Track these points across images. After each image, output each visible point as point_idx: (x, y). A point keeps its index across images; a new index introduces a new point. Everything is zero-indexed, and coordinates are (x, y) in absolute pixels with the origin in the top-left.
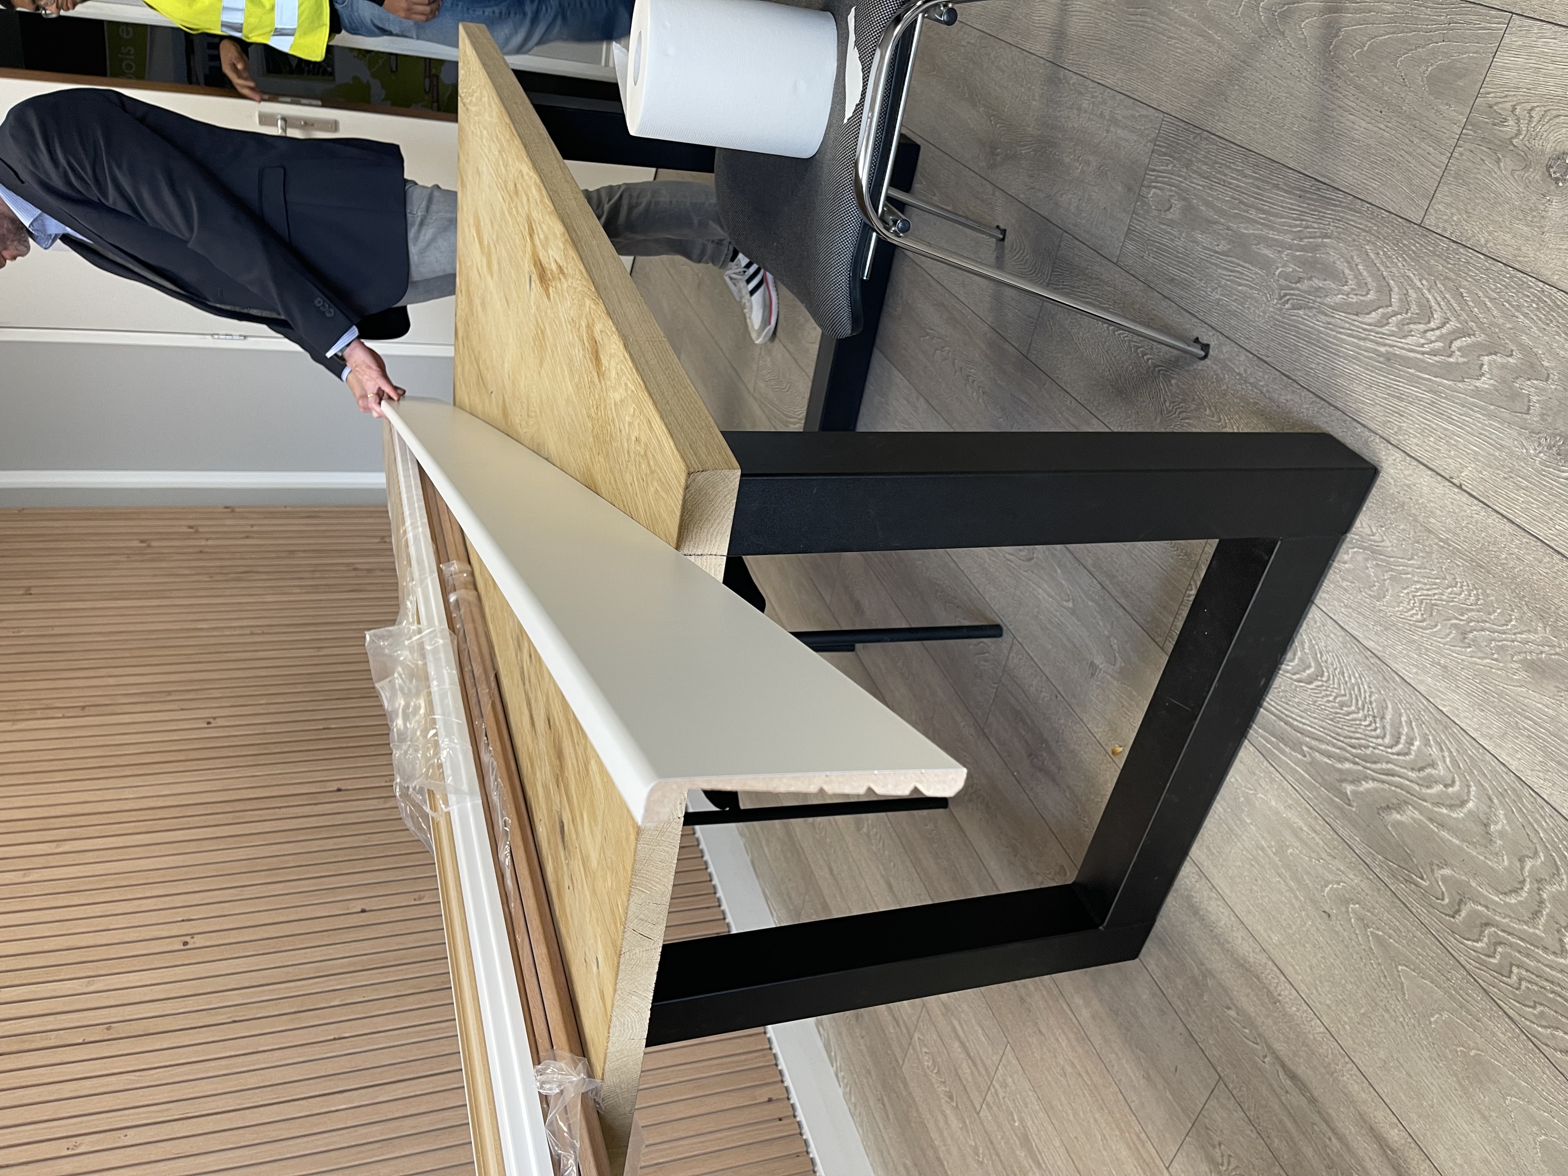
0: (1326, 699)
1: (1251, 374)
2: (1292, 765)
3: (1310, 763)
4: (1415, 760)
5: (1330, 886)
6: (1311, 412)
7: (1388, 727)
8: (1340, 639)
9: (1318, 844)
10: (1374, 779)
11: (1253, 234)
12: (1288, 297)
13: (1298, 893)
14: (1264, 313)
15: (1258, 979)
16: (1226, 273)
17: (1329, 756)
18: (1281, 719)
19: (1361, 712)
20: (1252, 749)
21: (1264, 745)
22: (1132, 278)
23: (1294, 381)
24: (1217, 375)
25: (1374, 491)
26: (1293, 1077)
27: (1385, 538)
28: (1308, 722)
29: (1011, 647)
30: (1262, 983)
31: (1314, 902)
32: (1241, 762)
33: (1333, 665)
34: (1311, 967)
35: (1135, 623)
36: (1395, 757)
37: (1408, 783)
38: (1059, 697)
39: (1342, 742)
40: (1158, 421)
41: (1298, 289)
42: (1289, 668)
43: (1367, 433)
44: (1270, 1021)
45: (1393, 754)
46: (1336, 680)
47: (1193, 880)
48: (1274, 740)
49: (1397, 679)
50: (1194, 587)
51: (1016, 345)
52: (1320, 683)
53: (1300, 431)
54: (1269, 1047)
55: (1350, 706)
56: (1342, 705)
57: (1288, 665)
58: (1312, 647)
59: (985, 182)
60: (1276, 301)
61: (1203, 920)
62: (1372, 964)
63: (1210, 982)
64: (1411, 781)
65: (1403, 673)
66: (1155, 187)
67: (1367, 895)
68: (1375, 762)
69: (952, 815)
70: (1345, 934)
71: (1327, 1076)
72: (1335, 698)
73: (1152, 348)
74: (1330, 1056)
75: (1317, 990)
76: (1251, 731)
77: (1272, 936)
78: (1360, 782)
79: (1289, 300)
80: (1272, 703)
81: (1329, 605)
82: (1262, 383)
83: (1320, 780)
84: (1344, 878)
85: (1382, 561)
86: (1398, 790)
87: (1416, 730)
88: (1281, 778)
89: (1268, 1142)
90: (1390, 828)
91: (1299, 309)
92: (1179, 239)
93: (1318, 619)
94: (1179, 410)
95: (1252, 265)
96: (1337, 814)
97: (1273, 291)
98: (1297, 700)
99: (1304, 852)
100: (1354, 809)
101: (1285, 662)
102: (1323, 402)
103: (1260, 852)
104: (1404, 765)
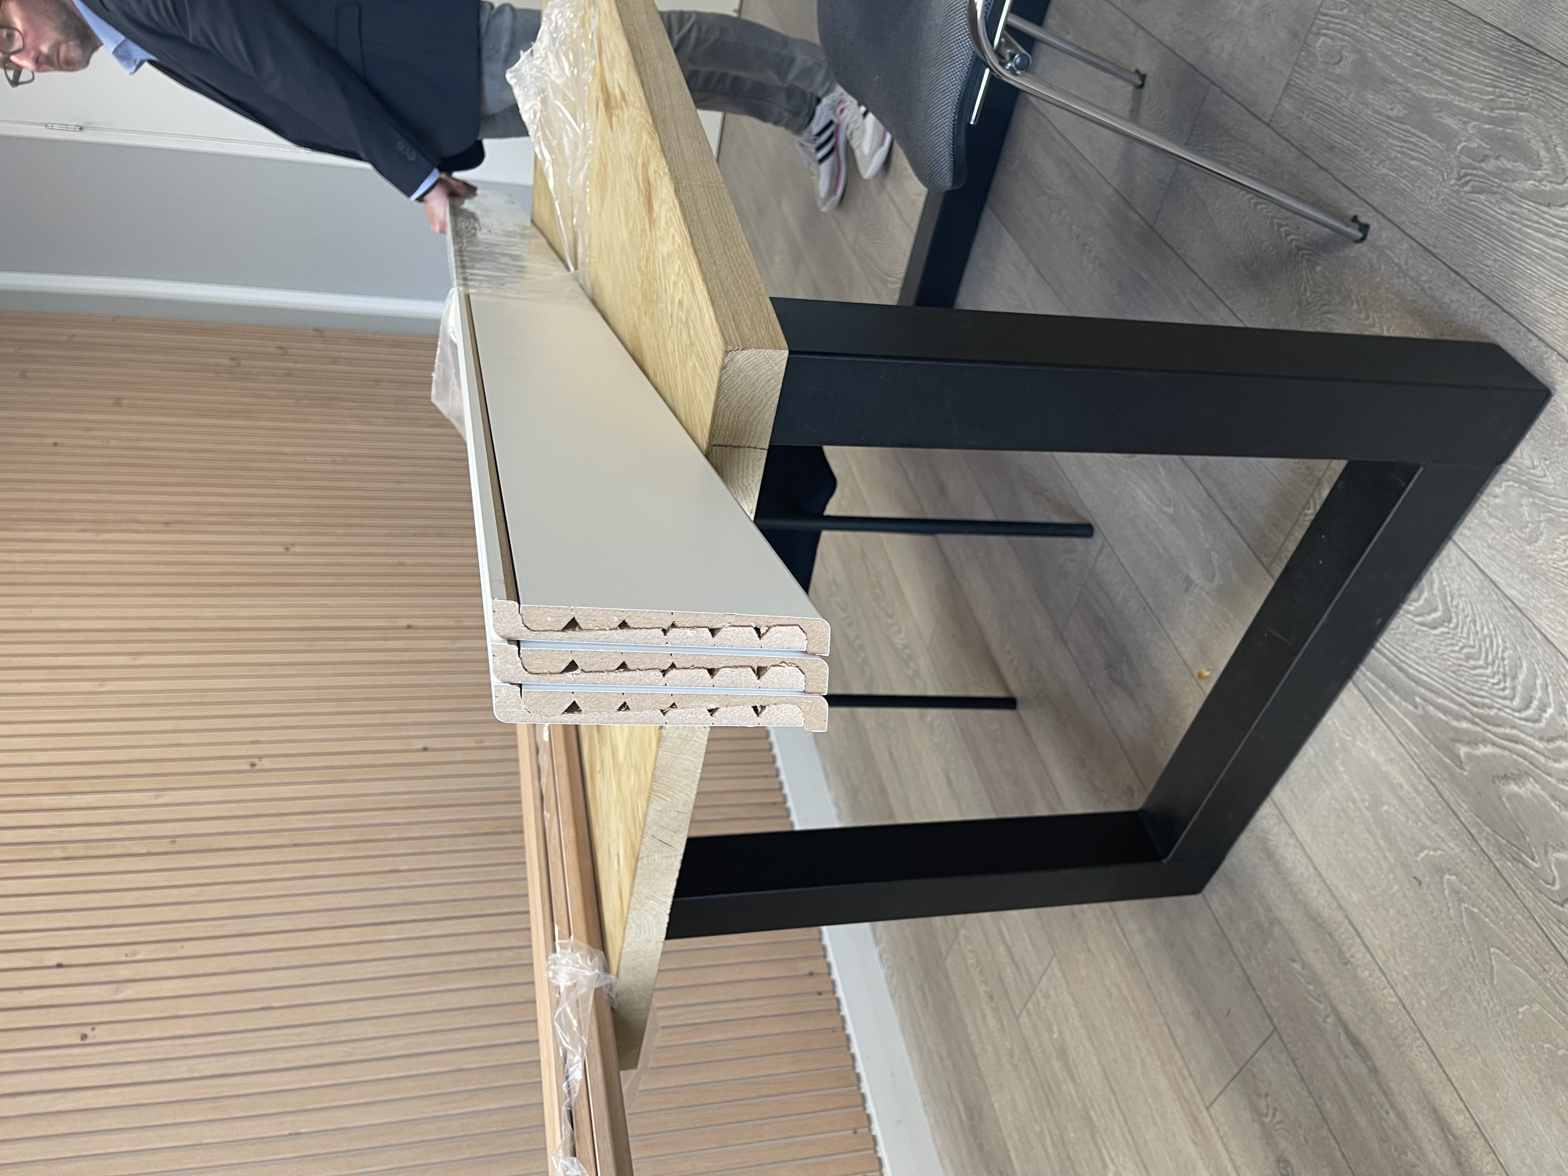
0: (1449, 648)
1: (1413, 266)
2: (1401, 716)
3: (1422, 717)
4: (1544, 729)
5: (1426, 852)
6: (1478, 317)
7: (1519, 688)
8: (1478, 583)
9: (1417, 805)
10: (1494, 744)
11: (1436, 100)
12: (1469, 178)
13: (1388, 854)
14: (1438, 195)
15: (1331, 936)
16: (1397, 143)
17: (1445, 711)
18: (1394, 664)
19: (1490, 667)
20: (1356, 692)
21: (1371, 691)
22: (1284, 143)
23: (1464, 278)
24: (1371, 264)
25: (1542, 417)
26: (1356, 1042)
27: (1548, 473)
28: (1425, 671)
29: (1101, 550)
30: (1334, 941)
31: (1405, 865)
32: (1342, 704)
33: (1463, 610)
34: (1392, 934)
35: (1239, 539)
36: (1523, 723)
37: (1532, 752)
38: (1147, 608)
39: (1463, 698)
40: (1295, 313)
41: (1482, 169)
42: (1412, 608)
43: (1543, 348)
44: (1337, 982)
45: (1520, 719)
46: (1465, 629)
47: (1271, 822)
48: (1383, 685)
49: (1539, 636)
50: (1312, 505)
51: (1142, 213)
52: (1445, 630)
53: (1463, 339)
54: (1334, 1009)
55: (1478, 659)
56: (1468, 657)
57: (1410, 605)
58: (1442, 588)
59: (1127, 20)
60: (1453, 181)
61: (1277, 865)
62: (1461, 941)
63: (1276, 931)
64: (1538, 752)
65: (1546, 629)
66: (1325, 35)
67: (1467, 867)
68: (1498, 726)
69: (1019, 718)
70: (1435, 905)
71: (1393, 1048)
72: (1462, 648)
73: (1298, 228)
74: (1400, 1028)
75: (1395, 958)
76: (1358, 673)
77: (1353, 894)
78: (1477, 745)
79: (1469, 181)
80: (1387, 645)
81: (1470, 543)
82: (1423, 278)
83: (1431, 736)
84: (1443, 846)
85: (1540, 499)
86: (1521, 760)
87: (1551, 696)
88: (1385, 728)
89: (1319, 1103)
90: (1504, 799)
91: (1480, 193)
92: (1347, 98)
93: (1454, 558)
94: (1320, 303)
95: (1431, 136)
96: (1445, 775)
97: (1452, 168)
98: (1415, 645)
99: (1402, 811)
100: (1466, 773)
101: (1408, 601)
102: (1495, 307)
103: (1351, 804)
104: (1530, 732)
